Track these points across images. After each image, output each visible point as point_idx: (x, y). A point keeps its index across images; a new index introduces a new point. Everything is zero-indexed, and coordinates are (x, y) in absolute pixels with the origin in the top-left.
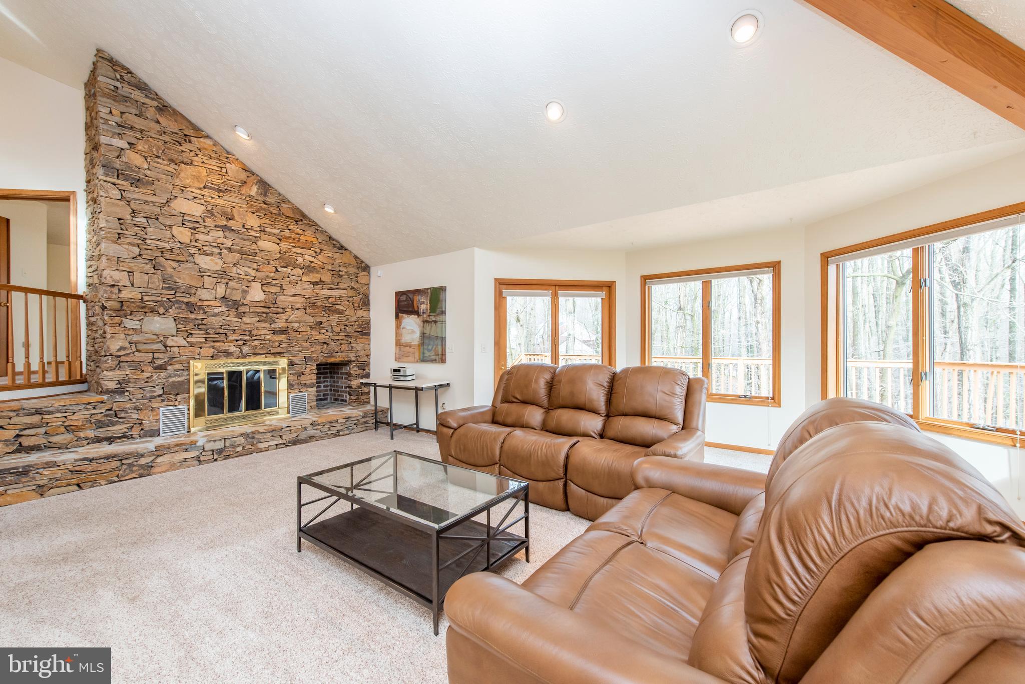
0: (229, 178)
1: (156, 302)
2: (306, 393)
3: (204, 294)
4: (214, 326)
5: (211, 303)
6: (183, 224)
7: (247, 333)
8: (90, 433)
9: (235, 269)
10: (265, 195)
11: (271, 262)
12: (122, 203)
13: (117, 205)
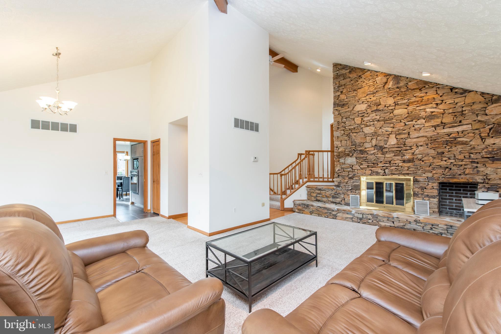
0: (377, 85)
1: (349, 151)
2: (428, 202)
3: (367, 145)
4: (371, 160)
5: (370, 149)
6: (359, 116)
7: (388, 163)
8: (331, 199)
9: (380, 130)
10: (398, 83)
11: (402, 120)
12: (339, 116)
13: (337, 117)
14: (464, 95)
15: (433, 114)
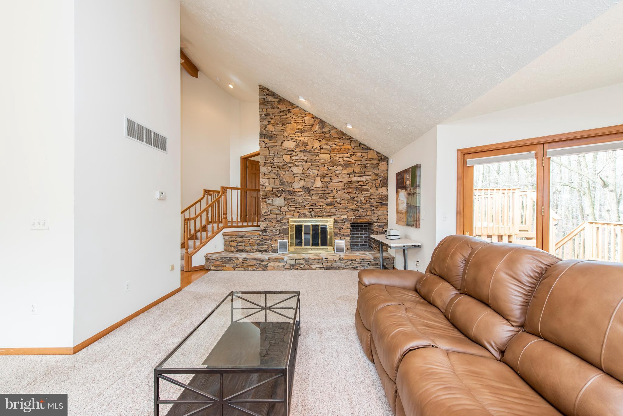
0: (306, 125)
1: (277, 191)
2: (344, 240)
3: (296, 186)
4: (299, 202)
5: (298, 190)
6: (287, 153)
7: (314, 205)
8: (256, 247)
9: (308, 171)
10: (323, 128)
11: (326, 165)
12: (266, 149)
13: (264, 150)
14: (366, 151)
15: (348, 163)
